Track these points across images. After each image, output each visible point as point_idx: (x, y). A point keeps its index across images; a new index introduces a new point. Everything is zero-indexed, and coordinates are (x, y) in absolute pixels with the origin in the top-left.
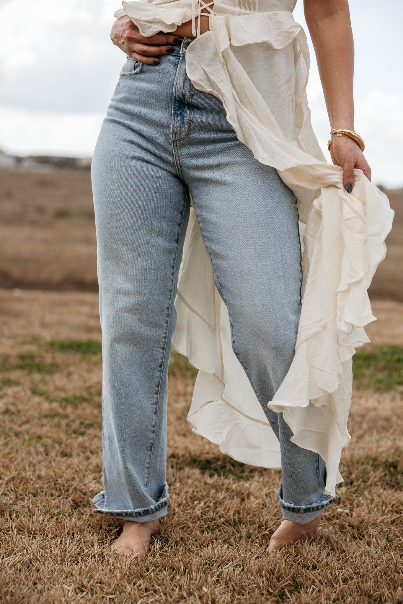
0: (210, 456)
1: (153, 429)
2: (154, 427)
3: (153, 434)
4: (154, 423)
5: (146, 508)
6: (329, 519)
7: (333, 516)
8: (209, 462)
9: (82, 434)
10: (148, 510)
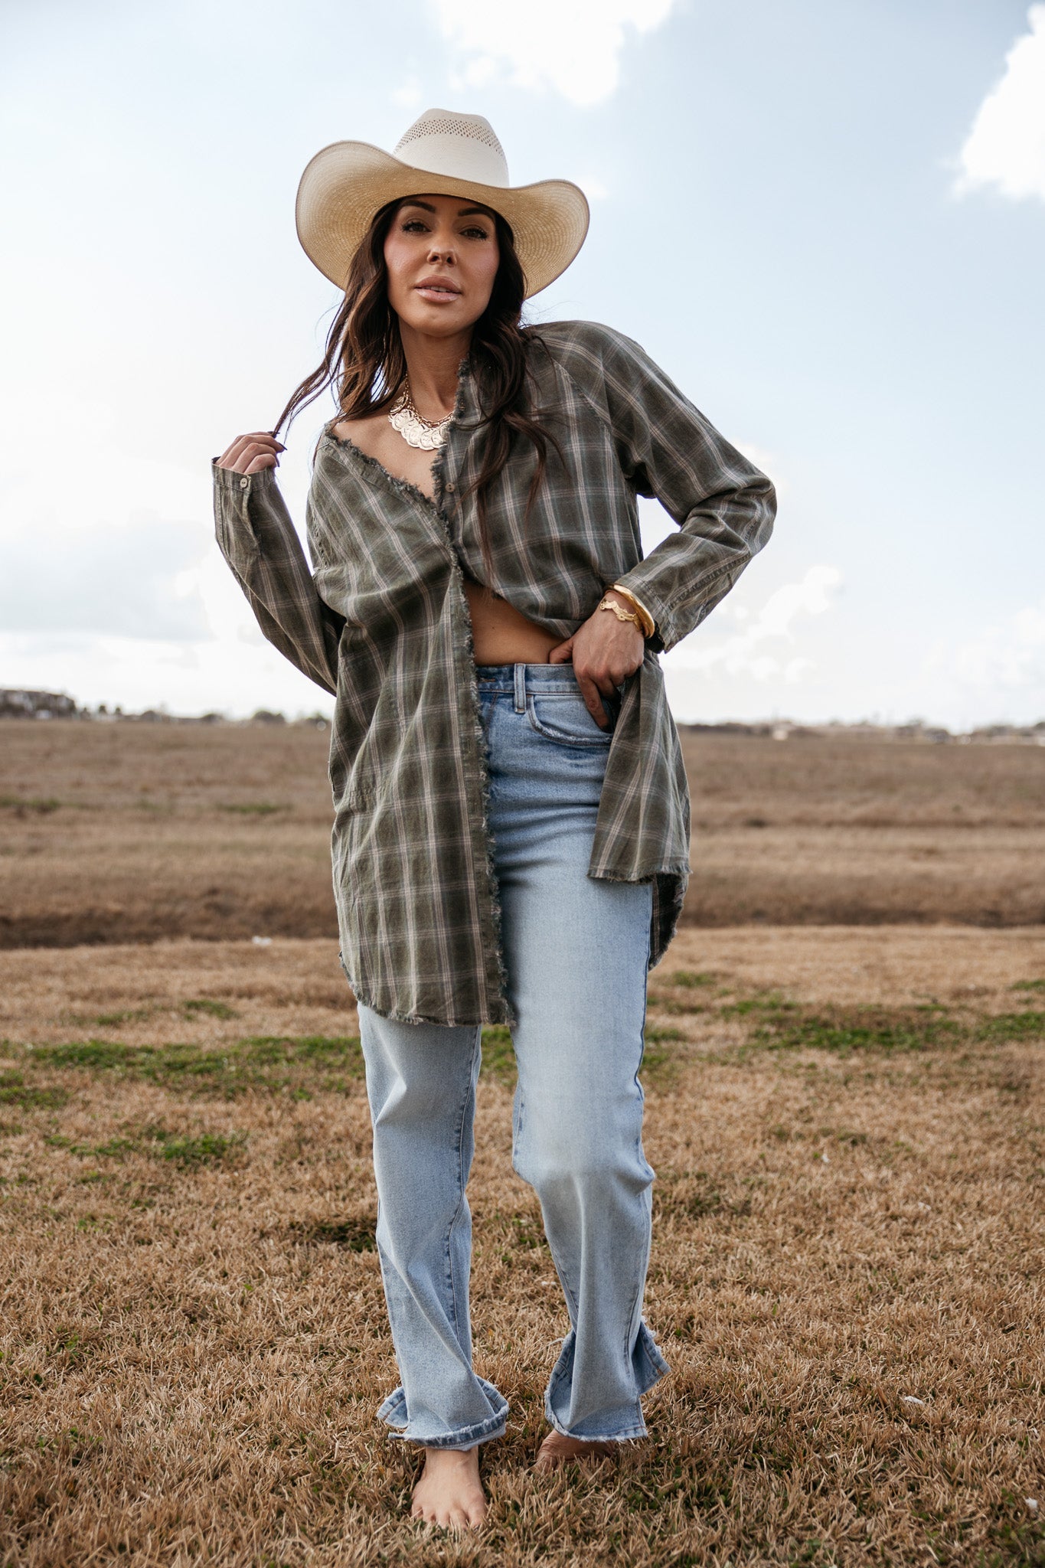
0: (343, 1220)
1: (448, 1281)
2: (449, 1277)
3: (450, 1290)
4: (447, 1271)
5: (477, 1426)
6: (532, 1298)
7: (537, 1293)
8: (342, 1229)
9: (151, 1204)
10: (480, 1428)
